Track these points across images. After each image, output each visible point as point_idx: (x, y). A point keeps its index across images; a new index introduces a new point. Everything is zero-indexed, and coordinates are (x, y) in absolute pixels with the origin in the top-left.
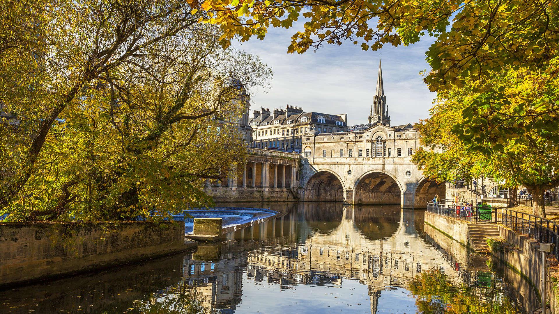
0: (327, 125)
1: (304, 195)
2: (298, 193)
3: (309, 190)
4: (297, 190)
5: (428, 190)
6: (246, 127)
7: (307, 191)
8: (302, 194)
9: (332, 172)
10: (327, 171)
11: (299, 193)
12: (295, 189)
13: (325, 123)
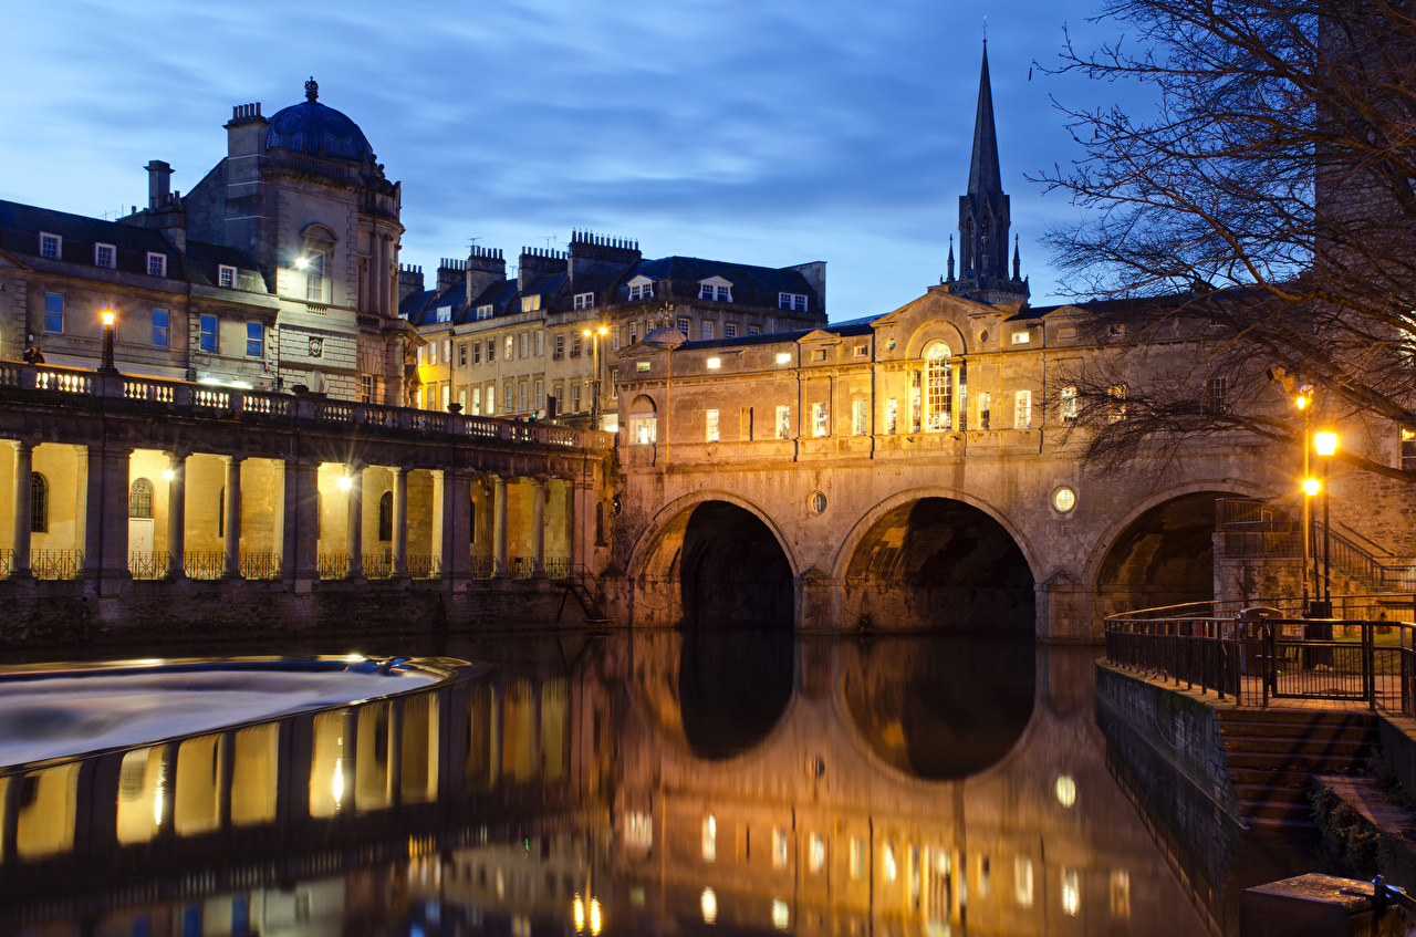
0: (737, 307)
1: (630, 606)
2: (603, 597)
3: (654, 583)
4: (600, 587)
5: (1152, 569)
6: (382, 323)
7: (642, 588)
8: (622, 602)
9: (743, 505)
10: (726, 499)
11: (611, 597)
12: (591, 584)
13: (730, 299)
